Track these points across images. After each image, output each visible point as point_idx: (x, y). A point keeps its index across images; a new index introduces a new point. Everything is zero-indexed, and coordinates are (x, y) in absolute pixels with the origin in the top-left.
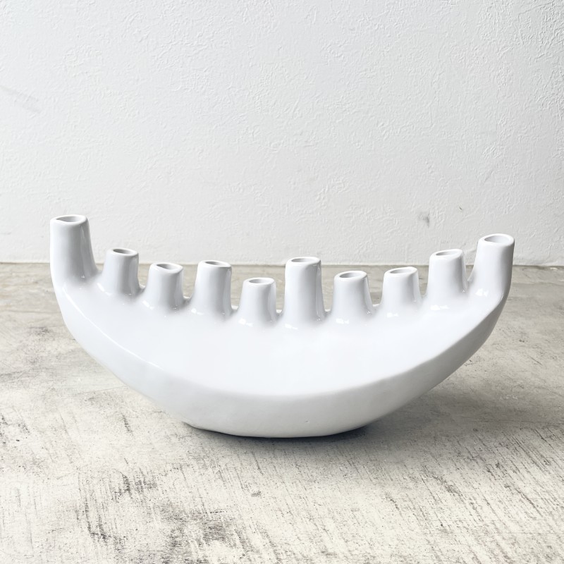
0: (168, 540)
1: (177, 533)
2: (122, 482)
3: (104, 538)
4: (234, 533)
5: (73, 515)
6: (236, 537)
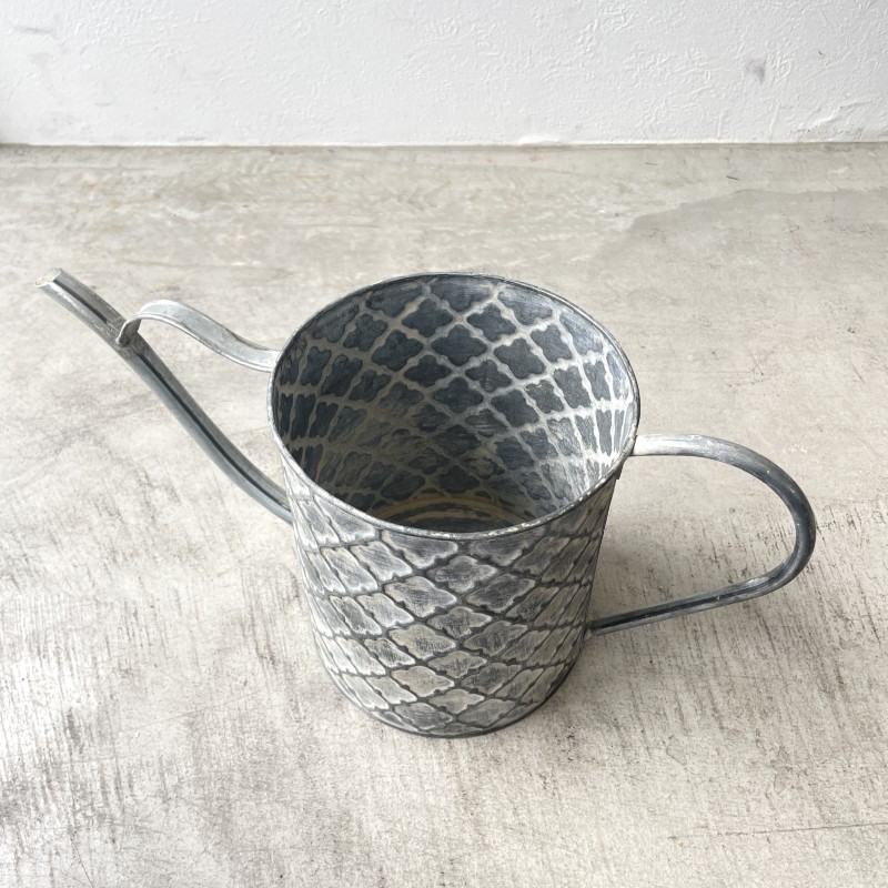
2: (290, 584)
3: (273, 663)
5: (238, 629)
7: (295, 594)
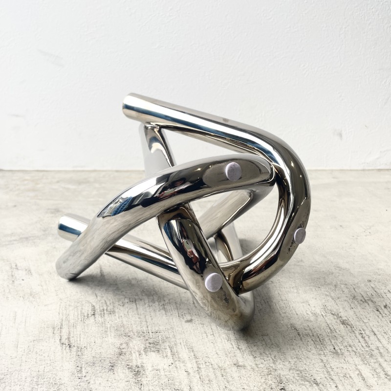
0: (117, 350)
1: (124, 346)
2: (90, 309)
3: (70, 347)
4: (168, 347)
5: (51, 330)
6: (168, 350)
7: (92, 313)
